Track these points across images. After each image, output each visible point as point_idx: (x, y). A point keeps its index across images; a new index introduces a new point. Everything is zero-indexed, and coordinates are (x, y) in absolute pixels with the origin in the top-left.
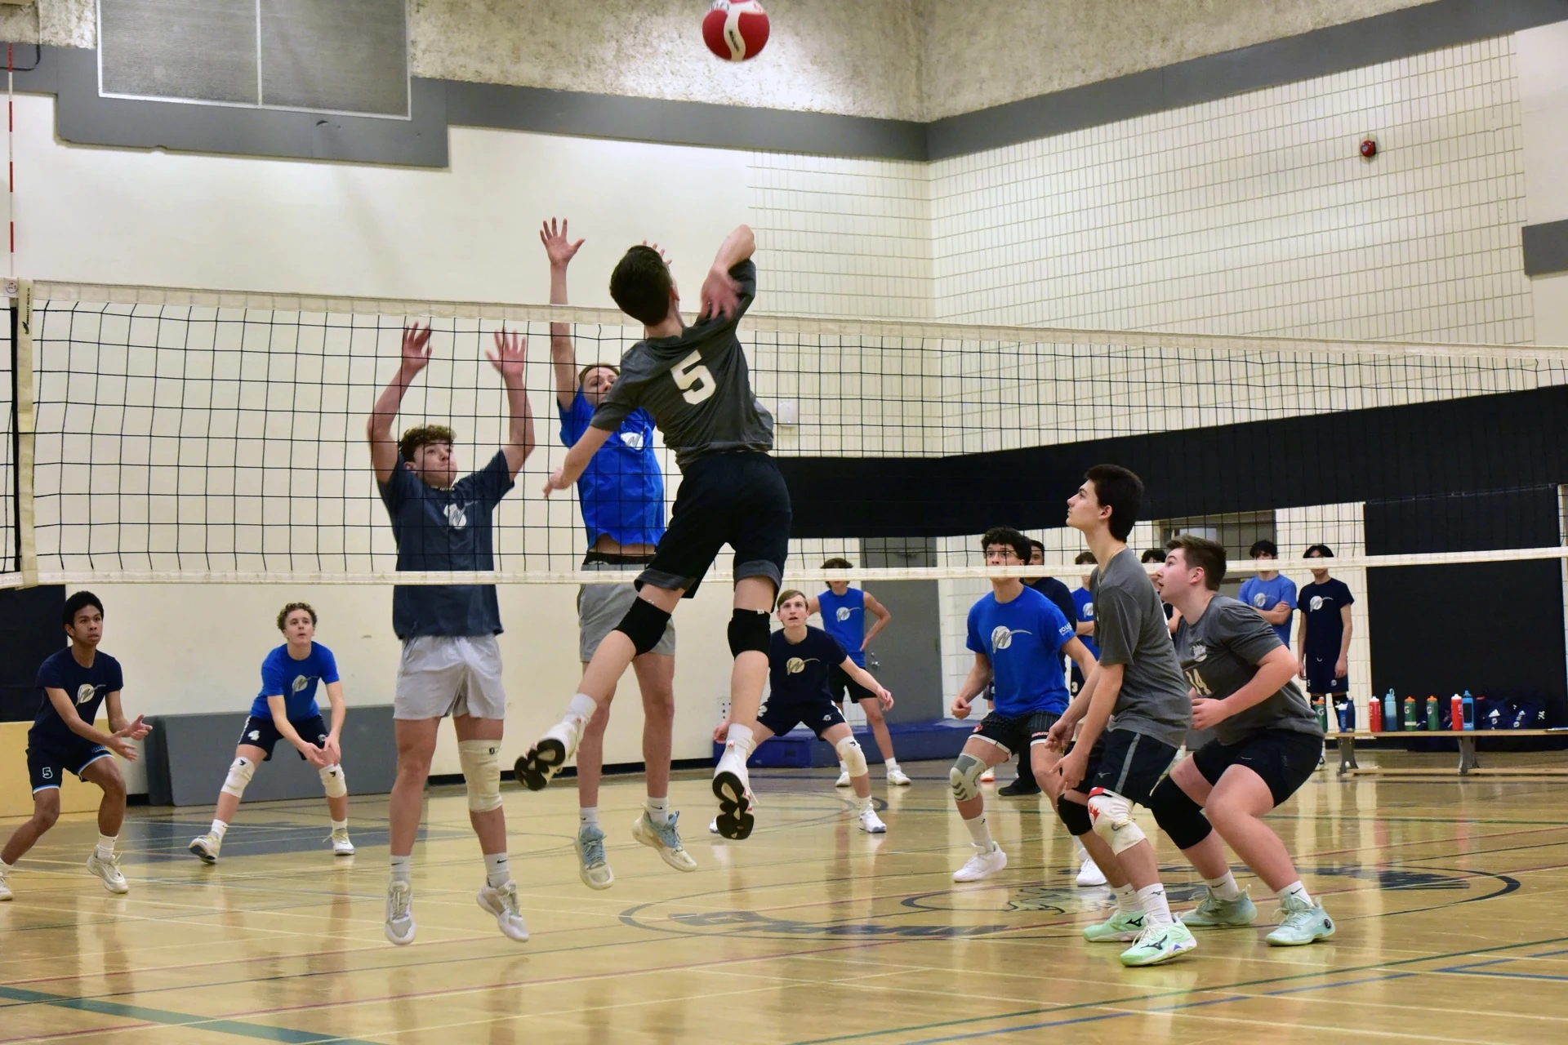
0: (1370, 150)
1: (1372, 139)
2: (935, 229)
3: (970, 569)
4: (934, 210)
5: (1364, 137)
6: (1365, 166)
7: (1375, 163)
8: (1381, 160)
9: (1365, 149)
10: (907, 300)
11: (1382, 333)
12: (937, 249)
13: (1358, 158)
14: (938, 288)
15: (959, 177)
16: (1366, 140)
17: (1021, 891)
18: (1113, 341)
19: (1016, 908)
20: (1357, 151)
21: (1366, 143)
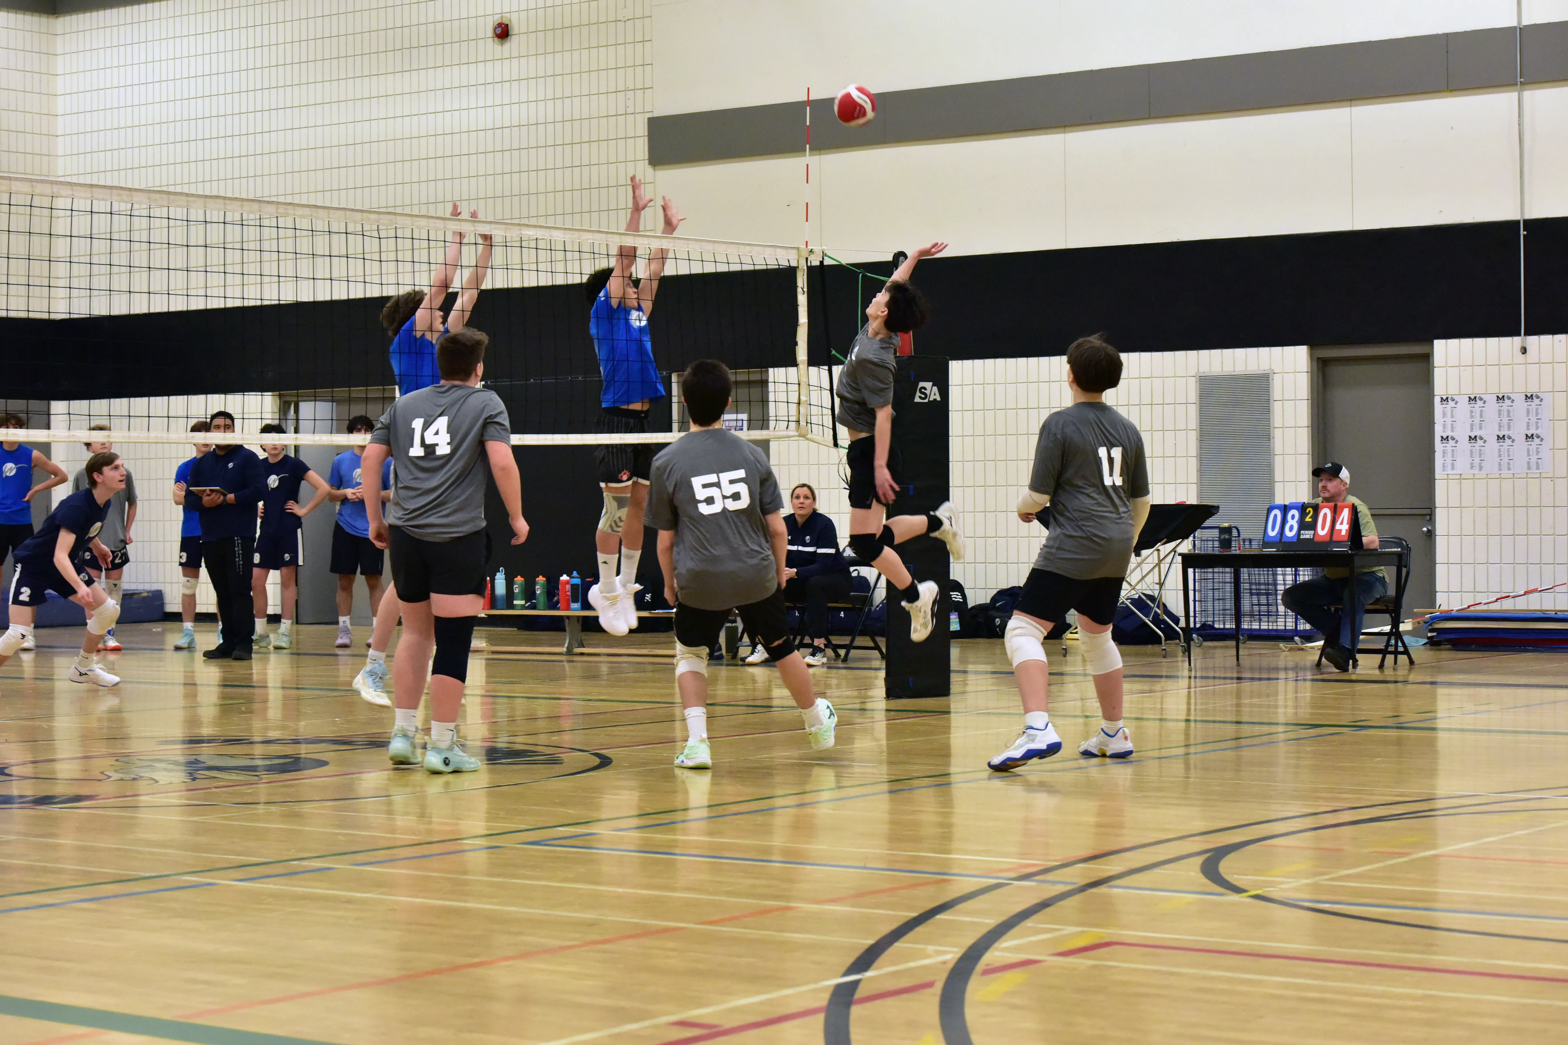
0: (503, 32)
1: (505, 21)
2: (60, 85)
3: (72, 433)
4: (61, 65)
5: (497, 19)
6: (498, 47)
7: (507, 45)
8: (513, 42)
9: (499, 31)
10: (29, 157)
11: (507, 215)
12: (61, 105)
13: (491, 40)
14: (61, 146)
15: (88, 33)
16: (500, 21)
17: (117, 760)
18: (228, 207)
19: (109, 777)
20: (490, 33)
21: (500, 25)
